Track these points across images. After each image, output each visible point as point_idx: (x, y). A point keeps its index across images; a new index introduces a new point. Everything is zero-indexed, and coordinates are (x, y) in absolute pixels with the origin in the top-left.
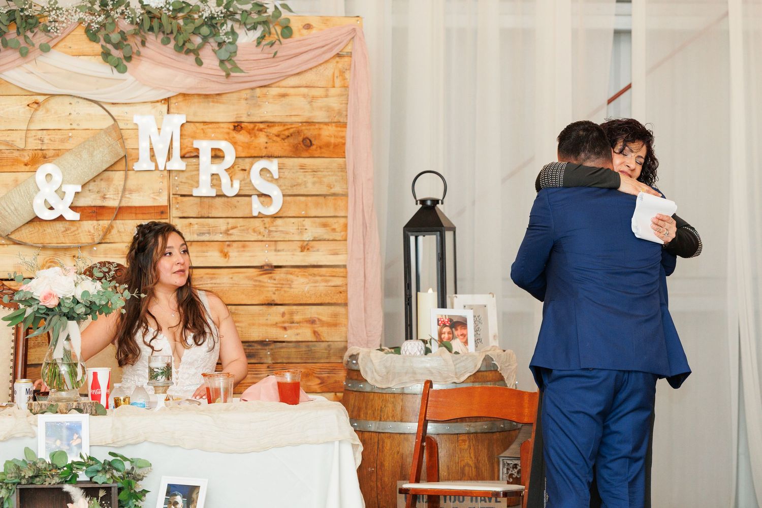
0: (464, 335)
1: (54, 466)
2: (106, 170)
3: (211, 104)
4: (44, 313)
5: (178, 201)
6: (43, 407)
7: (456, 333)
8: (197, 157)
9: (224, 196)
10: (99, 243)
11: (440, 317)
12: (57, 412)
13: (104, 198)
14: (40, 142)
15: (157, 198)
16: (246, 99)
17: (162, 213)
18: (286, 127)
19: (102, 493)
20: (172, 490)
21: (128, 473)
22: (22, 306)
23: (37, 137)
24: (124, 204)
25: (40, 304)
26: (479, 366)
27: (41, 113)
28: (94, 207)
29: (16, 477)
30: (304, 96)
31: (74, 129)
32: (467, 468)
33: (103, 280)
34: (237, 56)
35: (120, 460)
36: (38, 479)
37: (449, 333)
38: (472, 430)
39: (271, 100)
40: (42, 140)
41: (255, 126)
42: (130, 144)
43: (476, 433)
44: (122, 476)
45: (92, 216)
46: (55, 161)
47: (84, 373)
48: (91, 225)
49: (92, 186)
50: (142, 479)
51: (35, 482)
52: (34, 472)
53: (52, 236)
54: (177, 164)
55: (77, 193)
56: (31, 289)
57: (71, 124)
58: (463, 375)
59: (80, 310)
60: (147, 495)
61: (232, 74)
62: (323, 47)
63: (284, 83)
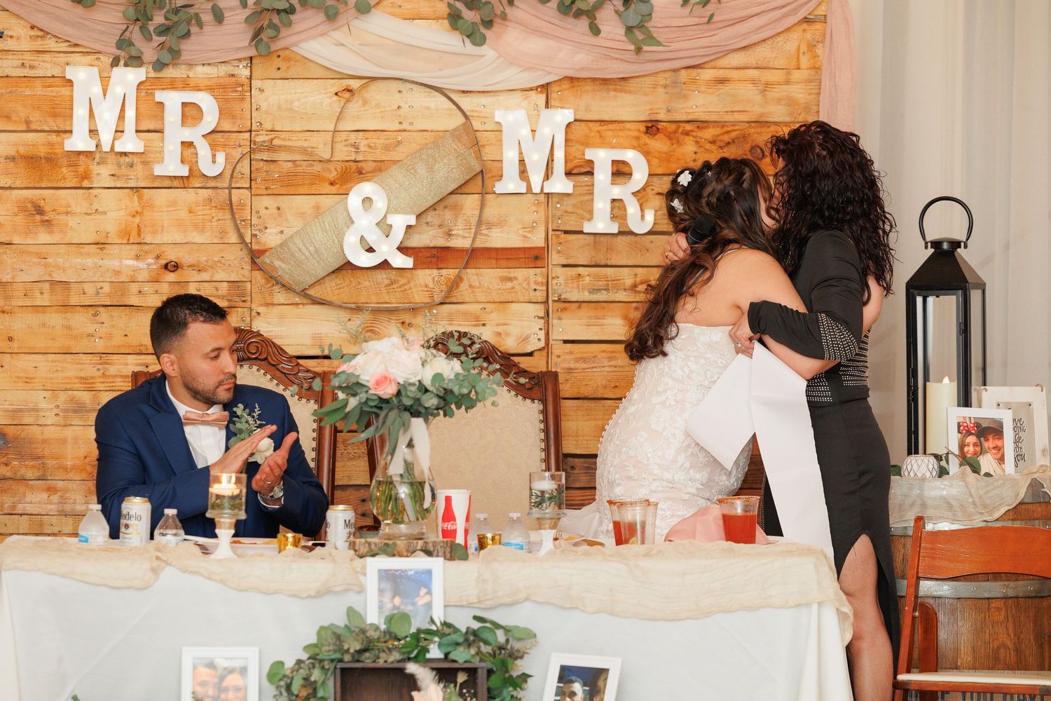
0: (999, 449)
1: (391, 635)
2: (451, 193)
3: (612, 93)
4: (375, 406)
5: (561, 241)
6: (373, 547)
7: (986, 445)
8: (591, 173)
9: (631, 233)
10: (442, 303)
11: (961, 420)
12: (394, 555)
13: (450, 235)
14: (353, 150)
15: (529, 235)
16: (665, 87)
17: (536, 258)
18: (726, 129)
19: (461, 678)
20: (567, 674)
21: (501, 648)
22: (341, 395)
23: (350, 142)
24: (478, 244)
25: (371, 392)
26: (1022, 495)
27: (354, 106)
28: (434, 248)
29: (335, 651)
30: (754, 82)
31: (405, 131)
32: (1002, 650)
33: (463, 358)
34: (653, 20)
35: (489, 628)
36: (367, 654)
37: (975, 445)
38: (1011, 593)
39: (703, 88)
40: (356, 146)
41: (678, 128)
42: (489, 153)
43: (1017, 597)
44: (491, 652)
45: (431, 262)
46: (376, 179)
47: (434, 497)
48: (430, 275)
49: (430, 217)
50: (521, 657)
51: (362, 658)
52: (362, 644)
53: (372, 291)
54: (560, 184)
55: (409, 227)
56: (356, 369)
57: (400, 123)
58: (996, 508)
59: (431, 402)
60: (529, 680)
61: (645, 48)
62: (783, 7)
63: (722, 62)
